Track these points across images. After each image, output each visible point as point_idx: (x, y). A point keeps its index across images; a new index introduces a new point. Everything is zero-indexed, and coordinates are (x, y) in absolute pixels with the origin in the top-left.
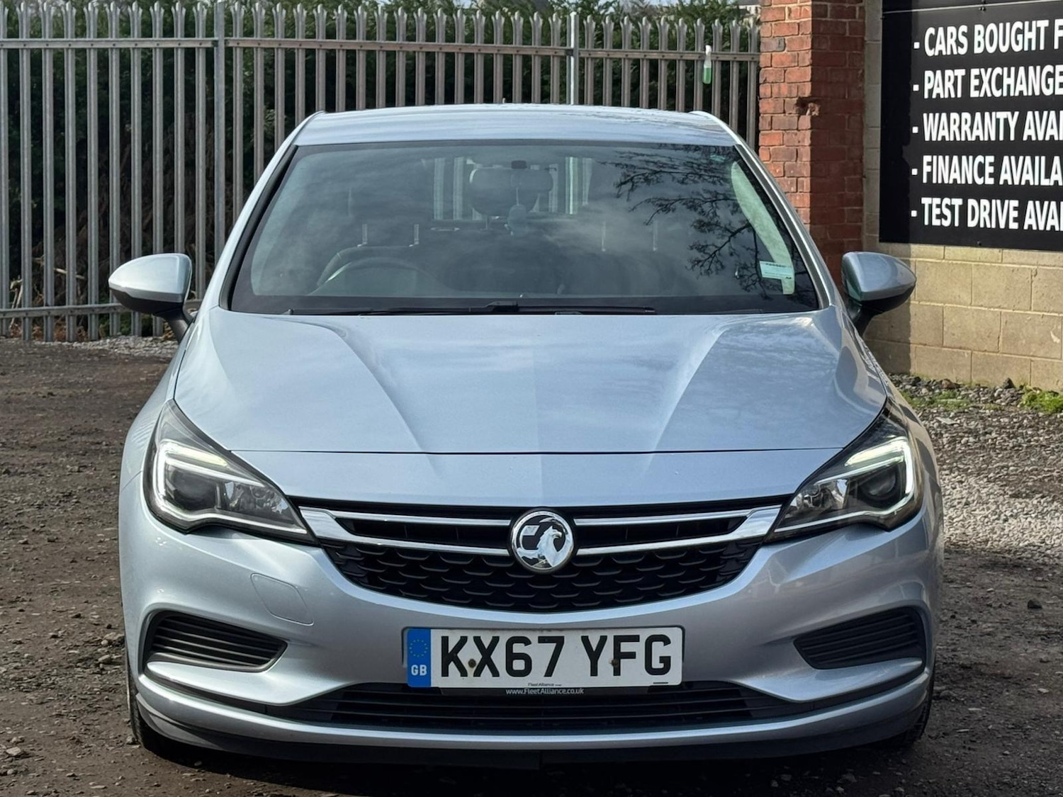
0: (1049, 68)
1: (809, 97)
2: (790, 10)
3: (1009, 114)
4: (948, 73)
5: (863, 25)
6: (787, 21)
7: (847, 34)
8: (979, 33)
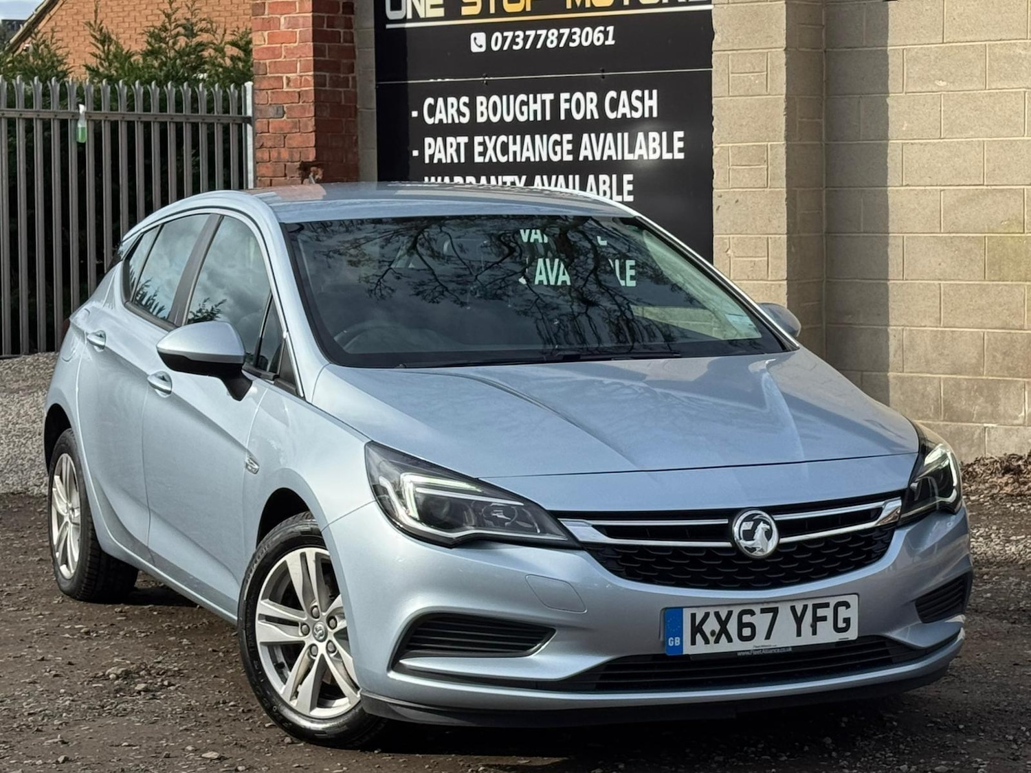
0: (556, 137)
1: (313, 162)
2: (288, 79)
3: (516, 178)
4: (450, 140)
5: (355, 94)
6: (285, 89)
7: (343, 103)
8: (482, 104)
